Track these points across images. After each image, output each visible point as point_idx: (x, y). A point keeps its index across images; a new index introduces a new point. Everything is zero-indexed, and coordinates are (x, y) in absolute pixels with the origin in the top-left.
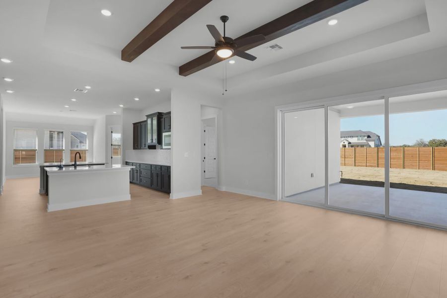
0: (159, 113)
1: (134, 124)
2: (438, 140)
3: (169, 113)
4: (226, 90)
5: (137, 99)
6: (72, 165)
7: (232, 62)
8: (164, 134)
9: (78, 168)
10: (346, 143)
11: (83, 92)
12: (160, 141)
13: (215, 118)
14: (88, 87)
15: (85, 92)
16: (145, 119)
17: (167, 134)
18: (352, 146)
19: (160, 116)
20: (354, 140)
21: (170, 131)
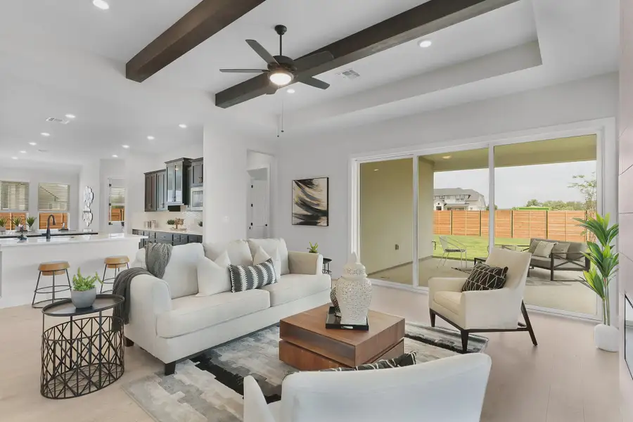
0: (184, 159)
1: (146, 174)
2: (554, 202)
3: (201, 159)
4: (282, 131)
5: (150, 138)
6: (43, 235)
7: (291, 91)
8: (193, 190)
9: (53, 239)
10: (442, 205)
11: (62, 122)
12: (186, 200)
13: (265, 169)
14: (71, 116)
15: (66, 123)
16: (164, 167)
17: (197, 189)
18: (449, 209)
19: (187, 164)
20: (451, 202)
21: (202, 186)
